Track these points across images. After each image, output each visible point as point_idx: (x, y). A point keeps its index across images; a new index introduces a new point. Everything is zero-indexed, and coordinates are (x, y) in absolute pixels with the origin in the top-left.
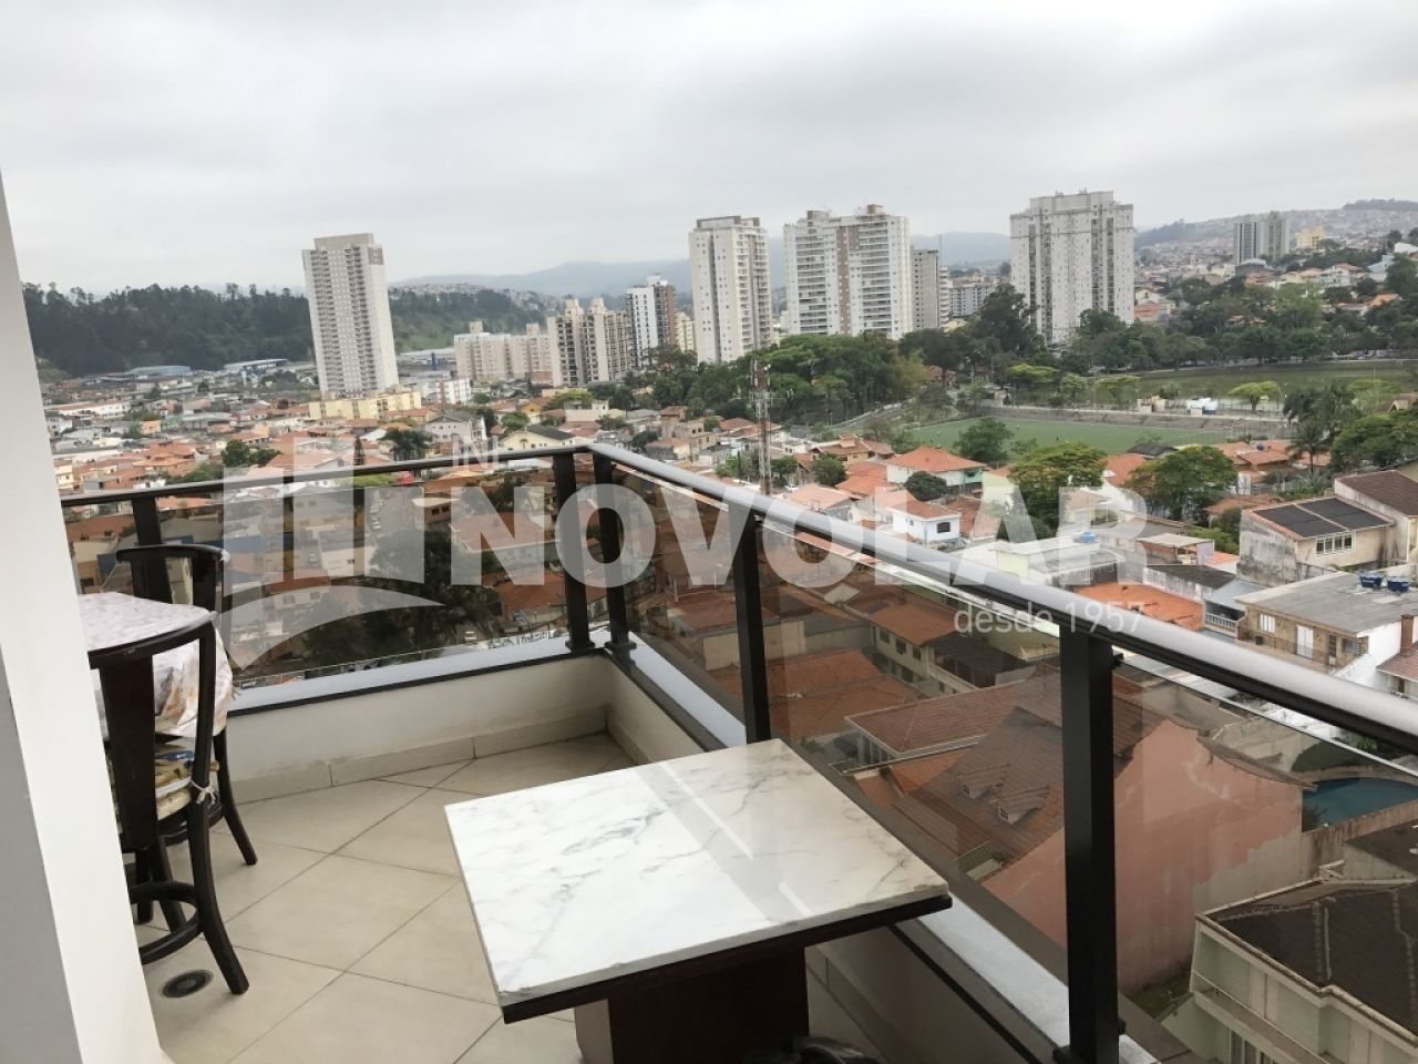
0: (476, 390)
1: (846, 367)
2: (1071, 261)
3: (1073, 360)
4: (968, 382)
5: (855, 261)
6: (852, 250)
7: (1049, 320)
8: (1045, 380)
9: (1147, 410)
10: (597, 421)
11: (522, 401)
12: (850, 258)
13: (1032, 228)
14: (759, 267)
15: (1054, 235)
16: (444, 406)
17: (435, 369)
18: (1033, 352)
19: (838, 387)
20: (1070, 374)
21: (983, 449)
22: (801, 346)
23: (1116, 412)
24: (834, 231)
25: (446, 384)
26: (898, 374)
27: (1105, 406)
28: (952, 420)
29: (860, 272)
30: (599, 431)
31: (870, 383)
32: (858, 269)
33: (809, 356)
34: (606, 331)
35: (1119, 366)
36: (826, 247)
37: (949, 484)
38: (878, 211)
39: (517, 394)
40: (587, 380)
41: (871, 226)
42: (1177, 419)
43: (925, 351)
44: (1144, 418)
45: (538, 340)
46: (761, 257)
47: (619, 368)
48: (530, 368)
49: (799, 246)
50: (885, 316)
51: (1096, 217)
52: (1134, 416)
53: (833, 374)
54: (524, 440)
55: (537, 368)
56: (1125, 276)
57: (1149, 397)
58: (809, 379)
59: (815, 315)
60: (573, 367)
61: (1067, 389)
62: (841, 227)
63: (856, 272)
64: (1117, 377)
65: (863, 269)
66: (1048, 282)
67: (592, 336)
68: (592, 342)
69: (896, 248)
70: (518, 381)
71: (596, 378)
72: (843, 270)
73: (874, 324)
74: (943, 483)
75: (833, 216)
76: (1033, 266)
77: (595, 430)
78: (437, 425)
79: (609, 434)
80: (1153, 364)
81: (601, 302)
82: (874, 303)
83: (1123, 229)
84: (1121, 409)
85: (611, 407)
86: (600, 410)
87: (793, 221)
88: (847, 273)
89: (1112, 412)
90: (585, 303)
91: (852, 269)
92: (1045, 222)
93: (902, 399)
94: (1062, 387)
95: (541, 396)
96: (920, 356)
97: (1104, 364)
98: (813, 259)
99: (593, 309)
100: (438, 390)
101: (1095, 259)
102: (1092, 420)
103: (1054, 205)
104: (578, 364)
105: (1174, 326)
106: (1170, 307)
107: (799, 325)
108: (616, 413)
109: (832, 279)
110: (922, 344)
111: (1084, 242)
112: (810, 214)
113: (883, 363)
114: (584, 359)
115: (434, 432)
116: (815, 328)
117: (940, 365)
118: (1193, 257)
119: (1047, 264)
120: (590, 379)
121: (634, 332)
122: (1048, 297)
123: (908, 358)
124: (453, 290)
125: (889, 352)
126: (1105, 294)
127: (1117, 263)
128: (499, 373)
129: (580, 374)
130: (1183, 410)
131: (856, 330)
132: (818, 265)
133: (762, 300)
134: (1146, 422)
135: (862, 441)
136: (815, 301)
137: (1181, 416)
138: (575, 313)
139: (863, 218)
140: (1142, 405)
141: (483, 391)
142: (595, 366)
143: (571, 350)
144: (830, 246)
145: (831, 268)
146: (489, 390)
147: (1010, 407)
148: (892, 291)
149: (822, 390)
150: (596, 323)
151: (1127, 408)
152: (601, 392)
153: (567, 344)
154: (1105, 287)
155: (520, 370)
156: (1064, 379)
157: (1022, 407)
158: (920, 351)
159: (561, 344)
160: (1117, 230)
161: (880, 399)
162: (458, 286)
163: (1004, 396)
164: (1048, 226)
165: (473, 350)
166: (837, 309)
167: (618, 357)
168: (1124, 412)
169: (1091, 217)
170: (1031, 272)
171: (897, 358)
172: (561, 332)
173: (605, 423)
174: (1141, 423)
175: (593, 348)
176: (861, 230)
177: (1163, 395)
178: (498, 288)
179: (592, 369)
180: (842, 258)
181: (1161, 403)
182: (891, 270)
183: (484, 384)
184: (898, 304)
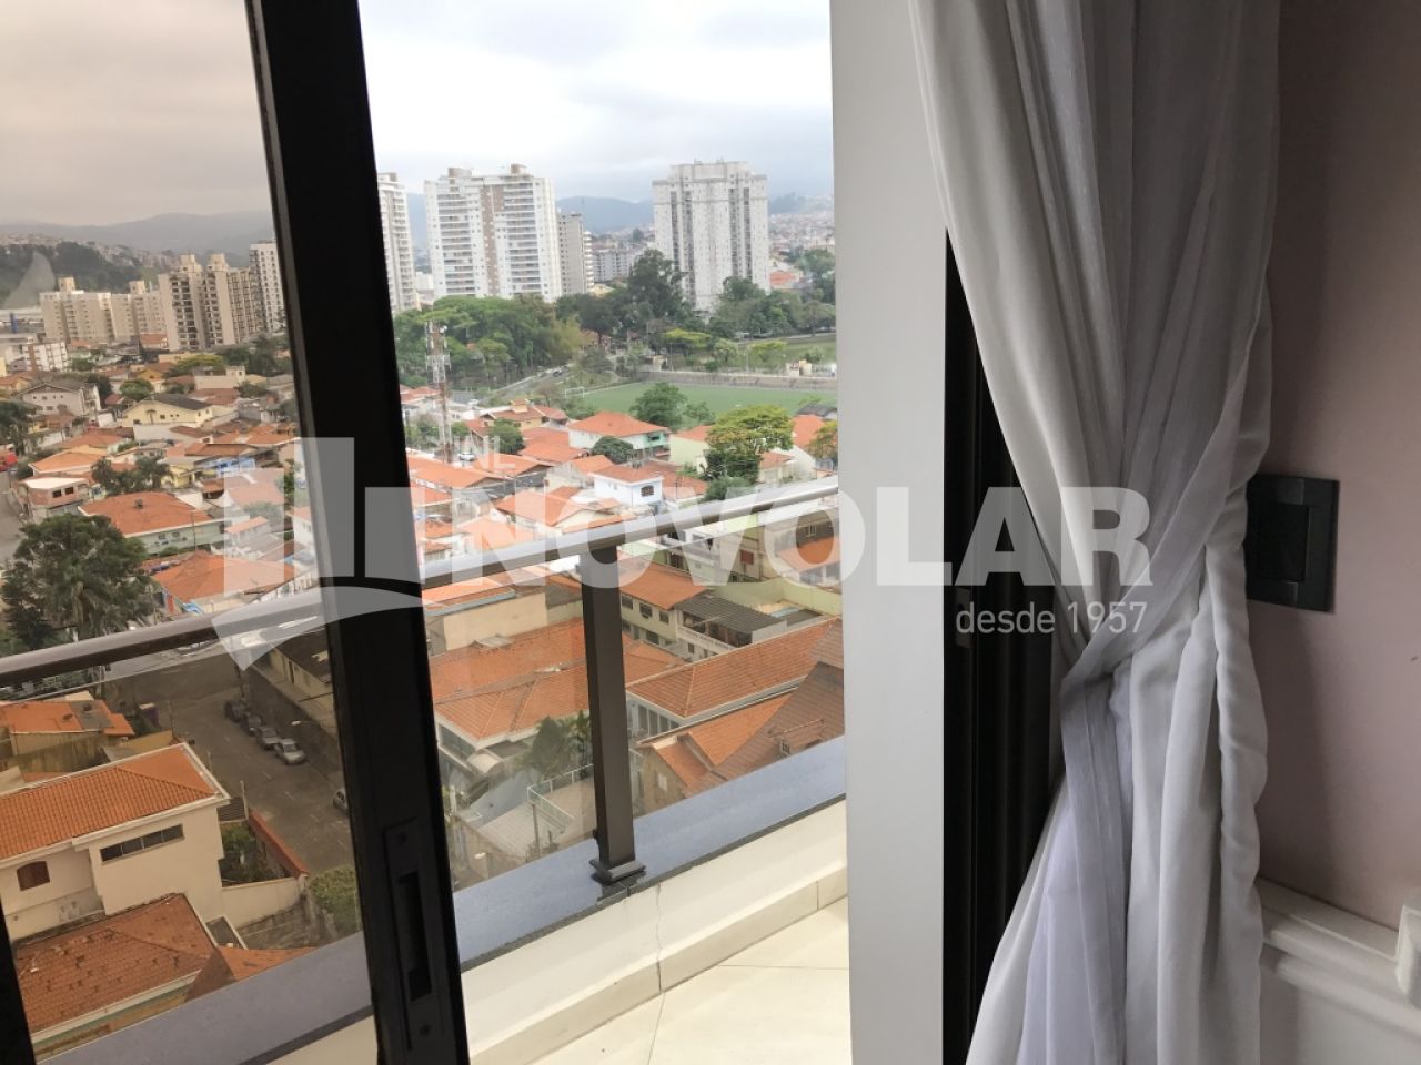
0: (73, 356)
1: (503, 331)
2: (711, 229)
3: (721, 326)
4: (623, 347)
5: (500, 221)
6: (497, 210)
7: (692, 286)
8: (699, 345)
9: (795, 374)
10: (235, 388)
11: (134, 368)
12: (495, 219)
13: (673, 194)
14: (399, 225)
15: (695, 202)
16: (38, 374)
17: (14, 332)
18: (682, 318)
19: (498, 351)
20: (723, 340)
21: (659, 413)
22: (455, 309)
23: (769, 376)
24: (476, 190)
25: (35, 348)
26: (557, 338)
27: (757, 370)
28: (614, 385)
29: (506, 233)
30: (239, 399)
31: (530, 348)
32: (504, 230)
33: (464, 318)
34: (230, 290)
35: (763, 332)
36: (469, 206)
37: (635, 448)
38: (522, 171)
39: (125, 359)
40: (209, 344)
41: (515, 186)
42: (823, 382)
43: (581, 314)
44: (793, 381)
45: (145, 299)
46: (400, 215)
47: (246, 331)
48: (137, 329)
49: (441, 204)
50: (533, 279)
51: (733, 187)
52: (784, 380)
53: (491, 337)
54: (153, 411)
55: (146, 330)
56: (761, 245)
57: (797, 361)
58: (465, 342)
59: (461, 276)
60: (193, 330)
61: (720, 354)
62: (484, 187)
63: (502, 234)
64: (765, 343)
65: (510, 230)
66: (690, 248)
67: (214, 295)
68: (214, 302)
69: (542, 209)
70: (123, 345)
71: (221, 341)
72: (488, 231)
73: (524, 287)
74: (630, 447)
75: (476, 174)
76: (675, 232)
77: (234, 399)
78: (39, 396)
79: (252, 402)
80: (792, 330)
81: (222, 258)
82: (522, 266)
83: (758, 199)
84: (771, 373)
85: (248, 373)
86: (236, 377)
87: (434, 178)
88: (493, 234)
89: (763, 376)
90: (203, 260)
91: (499, 230)
92: (686, 189)
93: (563, 363)
94: (715, 353)
95: (157, 361)
96: (577, 320)
97: (749, 330)
98: (456, 218)
99: (214, 266)
100: (27, 356)
101: (734, 228)
102: (746, 384)
103: (693, 173)
104: (198, 325)
105: (808, 294)
106: (799, 275)
107: (445, 287)
108: (255, 379)
109: (477, 240)
110: (575, 308)
111: (723, 210)
112: (452, 172)
113: (542, 328)
114: (204, 321)
115: (36, 402)
116: (462, 290)
117: (596, 330)
118: (808, 229)
119: (689, 231)
120: (213, 343)
121: (261, 291)
122: (691, 263)
123: (565, 321)
124: (25, 242)
125: (547, 316)
126: (743, 262)
127: (754, 233)
128: (100, 335)
129: (200, 337)
130: (827, 374)
131: (506, 293)
132: (462, 225)
133: (403, 260)
134: (796, 385)
135: (533, 406)
136: (460, 262)
137: (826, 378)
138: (193, 269)
139: (508, 178)
140: (792, 368)
141: (83, 357)
142: (219, 328)
143: (189, 310)
144: (474, 205)
145: (476, 228)
146: (89, 355)
147: (668, 372)
148: (540, 254)
149: (479, 355)
150: (217, 281)
151: (777, 372)
152: (234, 357)
153: (184, 304)
154: (743, 254)
155: (123, 331)
156: (717, 345)
157: (679, 372)
158: (576, 315)
159: (177, 304)
160: (753, 199)
161: (540, 363)
162: (31, 237)
163: (661, 361)
164: (688, 193)
165: (65, 309)
166: (485, 270)
167: (245, 318)
168: (775, 376)
169: (729, 186)
170: (674, 239)
171: (556, 322)
172: (176, 290)
173: (244, 391)
174: (791, 386)
175: (216, 309)
176: (506, 190)
177: (809, 359)
178: (83, 242)
179: (215, 332)
180: (487, 217)
181: (808, 367)
182: (538, 232)
183: (81, 349)
184: (547, 268)
